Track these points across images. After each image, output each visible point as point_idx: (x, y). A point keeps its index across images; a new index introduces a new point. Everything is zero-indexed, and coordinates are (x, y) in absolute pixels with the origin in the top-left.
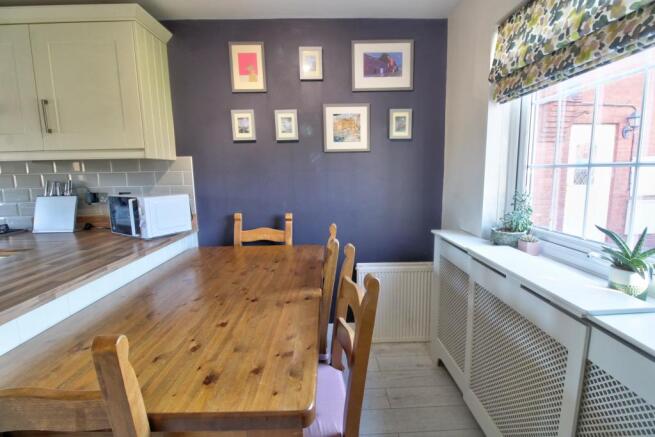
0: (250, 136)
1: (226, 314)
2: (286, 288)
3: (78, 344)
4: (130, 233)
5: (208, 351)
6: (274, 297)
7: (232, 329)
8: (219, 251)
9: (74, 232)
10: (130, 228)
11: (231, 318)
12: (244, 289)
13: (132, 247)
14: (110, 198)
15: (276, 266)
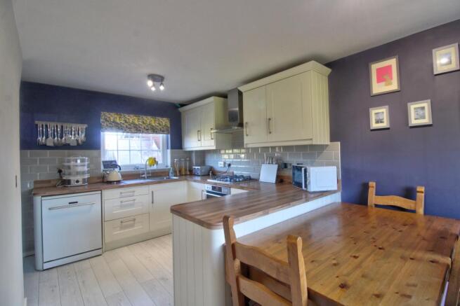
0: (385, 125)
1: (358, 250)
2: (413, 247)
3: (277, 239)
4: (301, 187)
5: (344, 269)
6: (400, 252)
7: (361, 262)
8: (355, 207)
9: (276, 183)
10: (301, 184)
11: (362, 255)
12: (373, 238)
13: (302, 196)
14: (293, 166)
15: (405, 229)
